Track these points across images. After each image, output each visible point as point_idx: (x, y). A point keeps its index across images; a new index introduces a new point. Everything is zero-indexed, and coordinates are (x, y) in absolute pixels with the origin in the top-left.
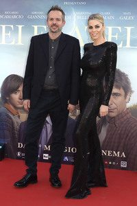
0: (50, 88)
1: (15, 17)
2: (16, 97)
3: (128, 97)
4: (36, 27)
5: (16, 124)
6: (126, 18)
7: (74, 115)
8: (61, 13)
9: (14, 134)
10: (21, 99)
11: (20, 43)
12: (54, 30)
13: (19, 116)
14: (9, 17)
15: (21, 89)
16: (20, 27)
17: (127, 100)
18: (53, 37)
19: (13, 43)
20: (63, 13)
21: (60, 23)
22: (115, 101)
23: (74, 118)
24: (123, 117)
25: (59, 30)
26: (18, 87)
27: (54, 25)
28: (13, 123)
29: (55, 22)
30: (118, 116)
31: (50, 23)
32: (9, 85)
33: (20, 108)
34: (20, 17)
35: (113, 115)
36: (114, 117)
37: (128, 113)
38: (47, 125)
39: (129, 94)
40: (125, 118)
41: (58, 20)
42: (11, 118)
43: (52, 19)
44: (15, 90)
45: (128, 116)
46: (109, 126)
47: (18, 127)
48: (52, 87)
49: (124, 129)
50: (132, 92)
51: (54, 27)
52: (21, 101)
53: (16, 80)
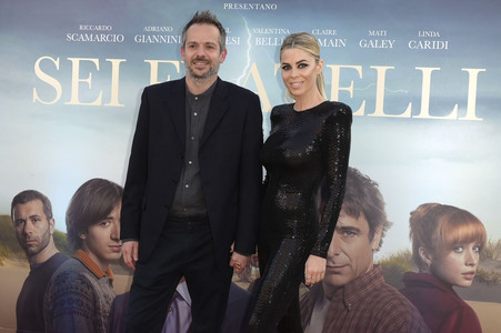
0: (187, 212)
1: (103, 38)
2: (105, 233)
3: (377, 236)
4: (154, 64)
5: (102, 300)
6: (374, 45)
7: (245, 280)
8: (215, 30)
9: (97, 323)
10: (116, 240)
11: (114, 102)
12: (199, 73)
13: (111, 281)
14: (90, 38)
15: (116, 213)
16: (116, 63)
17: (375, 245)
18: (196, 88)
19: (98, 102)
20: (222, 31)
21: (214, 54)
22: (344, 246)
23: (245, 286)
24: (364, 286)
25: (213, 71)
26: (110, 210)
27: (200, 59)
28: (95, 299)
29: (201, 52)
30: (352, 282)
31: (190, 53)
32: (86, 204)
33: (113, 261)
34: (116, 38)
35: (339, 280)
36: (342, 287)
37: (376, 277)
38: (180, 303)
39: (379, 229)
40: (369, 288)
41: (209, 46)
42: (90, 286)
43: (194, 45)
44: (101, 217)
45: (377, 283)
46: (330, 308)
47: (108, 308)
48: (193, 212)
49: (367, 315)
50: (387, 225)
51: (199, 64)
52: (115, 244)
53: (106, 193)
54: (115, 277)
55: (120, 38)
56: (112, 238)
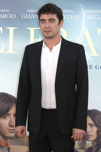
1: (5, 16)
10: (12, 126)
13: (9, 149)
16: (11, 29)
19: (2, 51)
26: (8, 110)
34: (11, 16)
44: (4, 114)
52: (12, 128)
53: (6, 101)
54: (11, 147)
55: (14, 16)
56: (9, 125)
